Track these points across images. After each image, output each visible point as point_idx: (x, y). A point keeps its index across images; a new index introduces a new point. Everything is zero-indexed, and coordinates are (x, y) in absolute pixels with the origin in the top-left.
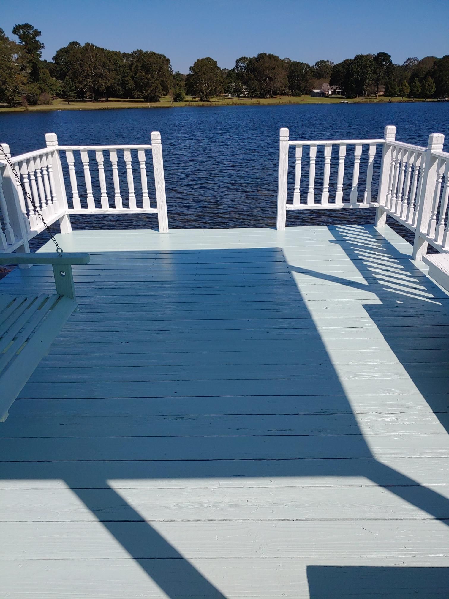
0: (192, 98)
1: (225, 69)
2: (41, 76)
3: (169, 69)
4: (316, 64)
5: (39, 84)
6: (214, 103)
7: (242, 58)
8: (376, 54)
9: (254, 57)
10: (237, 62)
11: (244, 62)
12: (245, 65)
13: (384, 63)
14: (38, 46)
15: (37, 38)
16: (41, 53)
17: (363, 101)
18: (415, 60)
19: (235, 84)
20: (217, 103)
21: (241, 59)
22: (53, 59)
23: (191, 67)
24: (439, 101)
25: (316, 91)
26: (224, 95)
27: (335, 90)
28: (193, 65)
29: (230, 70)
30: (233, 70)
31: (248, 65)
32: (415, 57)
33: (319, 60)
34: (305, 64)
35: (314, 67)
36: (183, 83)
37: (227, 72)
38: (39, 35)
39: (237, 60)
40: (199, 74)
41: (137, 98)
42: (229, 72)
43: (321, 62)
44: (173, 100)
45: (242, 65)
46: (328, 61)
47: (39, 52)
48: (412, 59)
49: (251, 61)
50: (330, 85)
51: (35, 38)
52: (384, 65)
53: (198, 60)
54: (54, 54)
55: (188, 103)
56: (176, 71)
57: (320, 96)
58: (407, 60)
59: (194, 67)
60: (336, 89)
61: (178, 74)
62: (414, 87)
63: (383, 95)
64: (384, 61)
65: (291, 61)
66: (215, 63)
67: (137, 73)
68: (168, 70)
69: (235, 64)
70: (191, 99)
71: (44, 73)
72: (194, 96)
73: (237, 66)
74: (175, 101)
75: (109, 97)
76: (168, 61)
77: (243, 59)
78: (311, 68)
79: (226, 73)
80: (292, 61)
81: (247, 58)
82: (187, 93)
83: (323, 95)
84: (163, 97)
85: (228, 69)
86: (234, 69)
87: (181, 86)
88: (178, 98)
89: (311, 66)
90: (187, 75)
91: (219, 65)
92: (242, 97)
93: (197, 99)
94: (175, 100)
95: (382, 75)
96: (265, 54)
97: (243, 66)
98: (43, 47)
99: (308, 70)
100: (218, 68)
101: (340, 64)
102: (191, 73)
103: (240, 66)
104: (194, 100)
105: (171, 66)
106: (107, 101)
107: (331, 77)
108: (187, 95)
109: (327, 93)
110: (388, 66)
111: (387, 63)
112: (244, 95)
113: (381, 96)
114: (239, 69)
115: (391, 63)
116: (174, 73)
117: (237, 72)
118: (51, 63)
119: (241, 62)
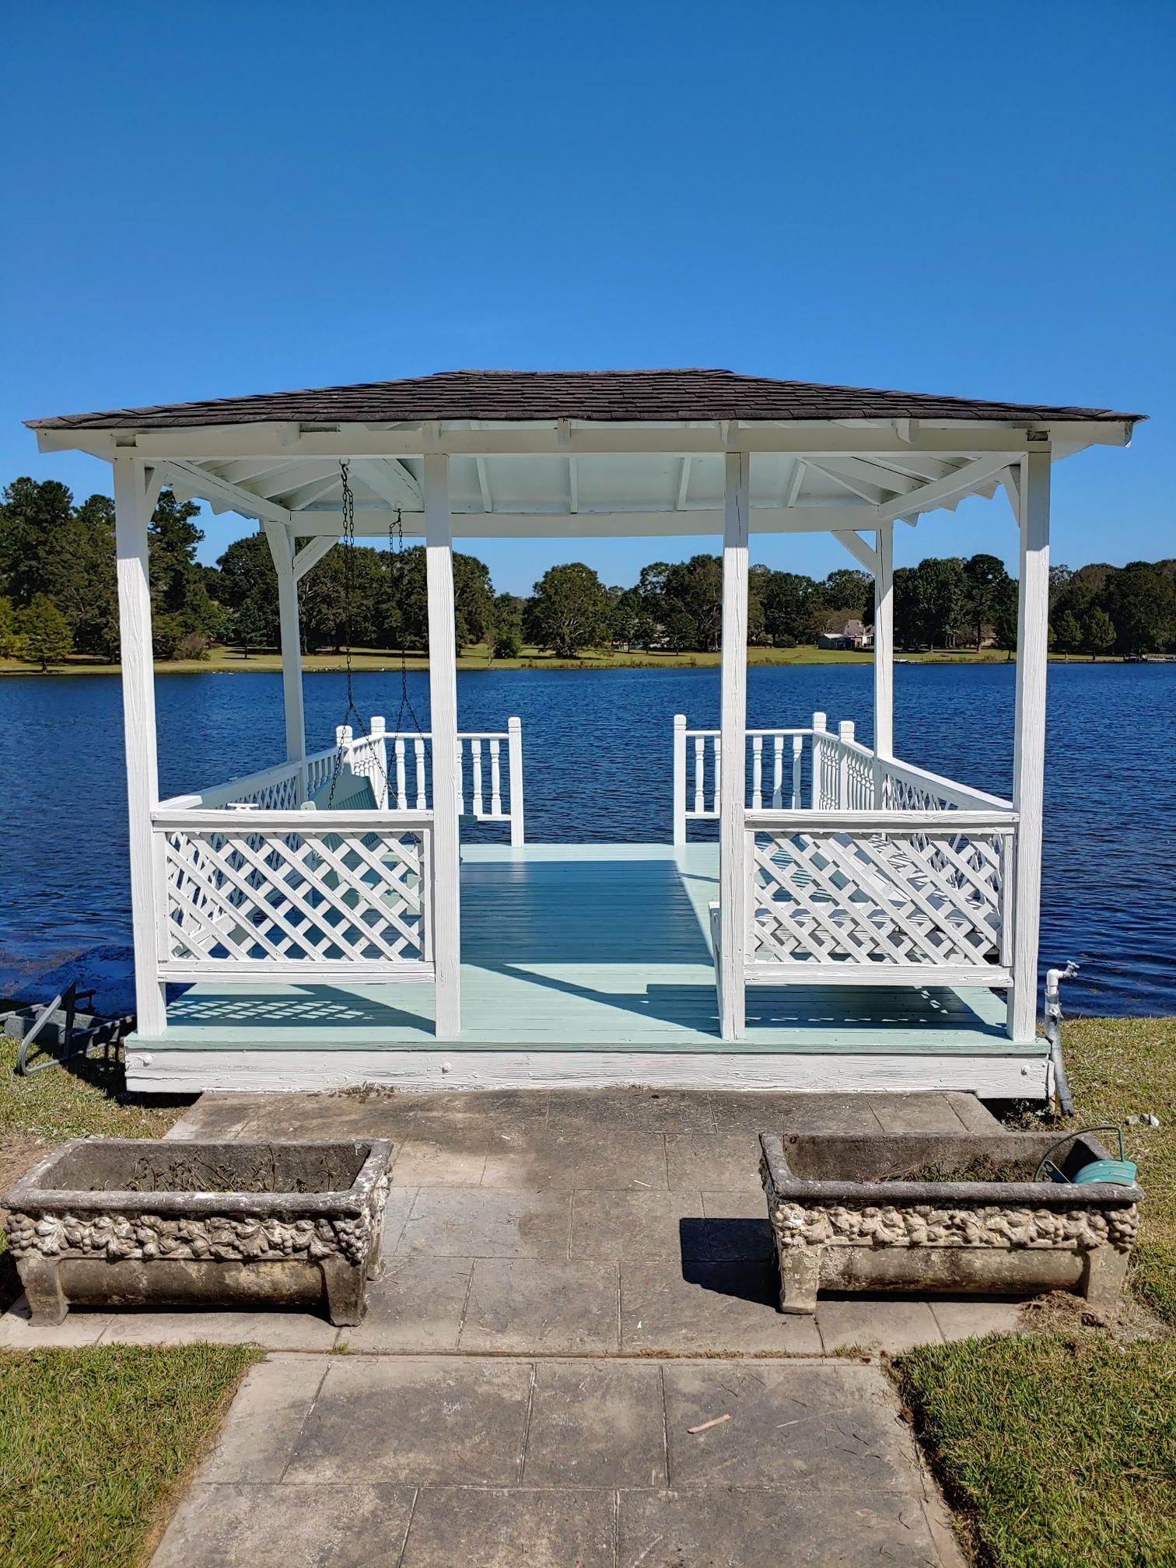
0: (537, 650)
1: (616, 587)
2: (189, 597)
3: (486, 586)
4: (830, 578)
5: (182, 614)
6: (588, 663)
7: (656, 564)
8: (969, 559)
9: (683, 563)
10: (644, 573)
11: (660, 573)
12: (662, 579)
13: (990, 577)
14: (191, 535)
15: (190, 520)
16: (195, 549)
17: (945, 658)
18: (1062, 572)
19: (637, 620)
20: (595, 663)
21: (651, 568)
22: (218, 562)
23: (536, 584)
24: (1126, 662)
25: (830, 636)
26: (612, 645)
28: (542, 580)
29: (627, 589)
30: (635, 590)
31: (669, 581)
32: (1061, 566)
33: (835, 570)
34: (804, 577)
35: (824, 584)
36: (517, 618)
37: (620, 594)
38: (195, 514)
39: (644, 570)
40: (556, 598)
41: (409, 648)
42: (625, 594)
43: (841, 573)
44: (493, 655)
45: (654, 580)
46: (857, 572)
47: (190, 549)
48: (1057, 568)
49: (675, 571)
50: (865, 623)
51: (185, 519)
52: (990, 581)
53: (554, 569)
54: (223, 551)
55: (526, 662)
56: (503, 592)
57: (841, 648)
59: (544, 583)
61: (506, 599)
62: (1065, 631)
63: (993, 646)
64: (988, 574)
65: (769, 571)
66: (592, 575)
67: (413, 594)
68: (483, 590)
69: (640, 578)
70: (535, 652)
71: (195, 592)
72: (541, 646)
73: (643, 582)
74: (496, 657)
75: (342, 646)
76: (484, 570)
77: (657, 567)
78: (818, 587)
79: (617, 596)
80: (772, 572)
81: (667, 565)
82: (527, 640)
83: (848, 645)
84: (470, 646)
85: (621, 588)
86: (637, 587)
87: (512, 625)
88: (504, 650)
89: (817, 582)
90: (528, 601)
91: (601, 580)
92: (655, 649)
93: (549, 653)
94: (498, 655)
95: (988, 603)
96: (709, 557)
97: (658, 583)
98: (200, 538)
99: (810, 590)
100: (599, 586)
102: (537, 596)
103: (650, 583)
104: (542, 654)
105: (490, 580)
106: (337, 653)
107: (865, 606)
108: (525, 643)
109: (857, 640)
110: (998, 584)
111: (995, 577)
112: (659, 646)
113: (989, 647)
114: (649, 587)
115: (1007, 577)
116: (497, 595)
117: (643, 595)
118: (213, 570)
119: (652, 574)
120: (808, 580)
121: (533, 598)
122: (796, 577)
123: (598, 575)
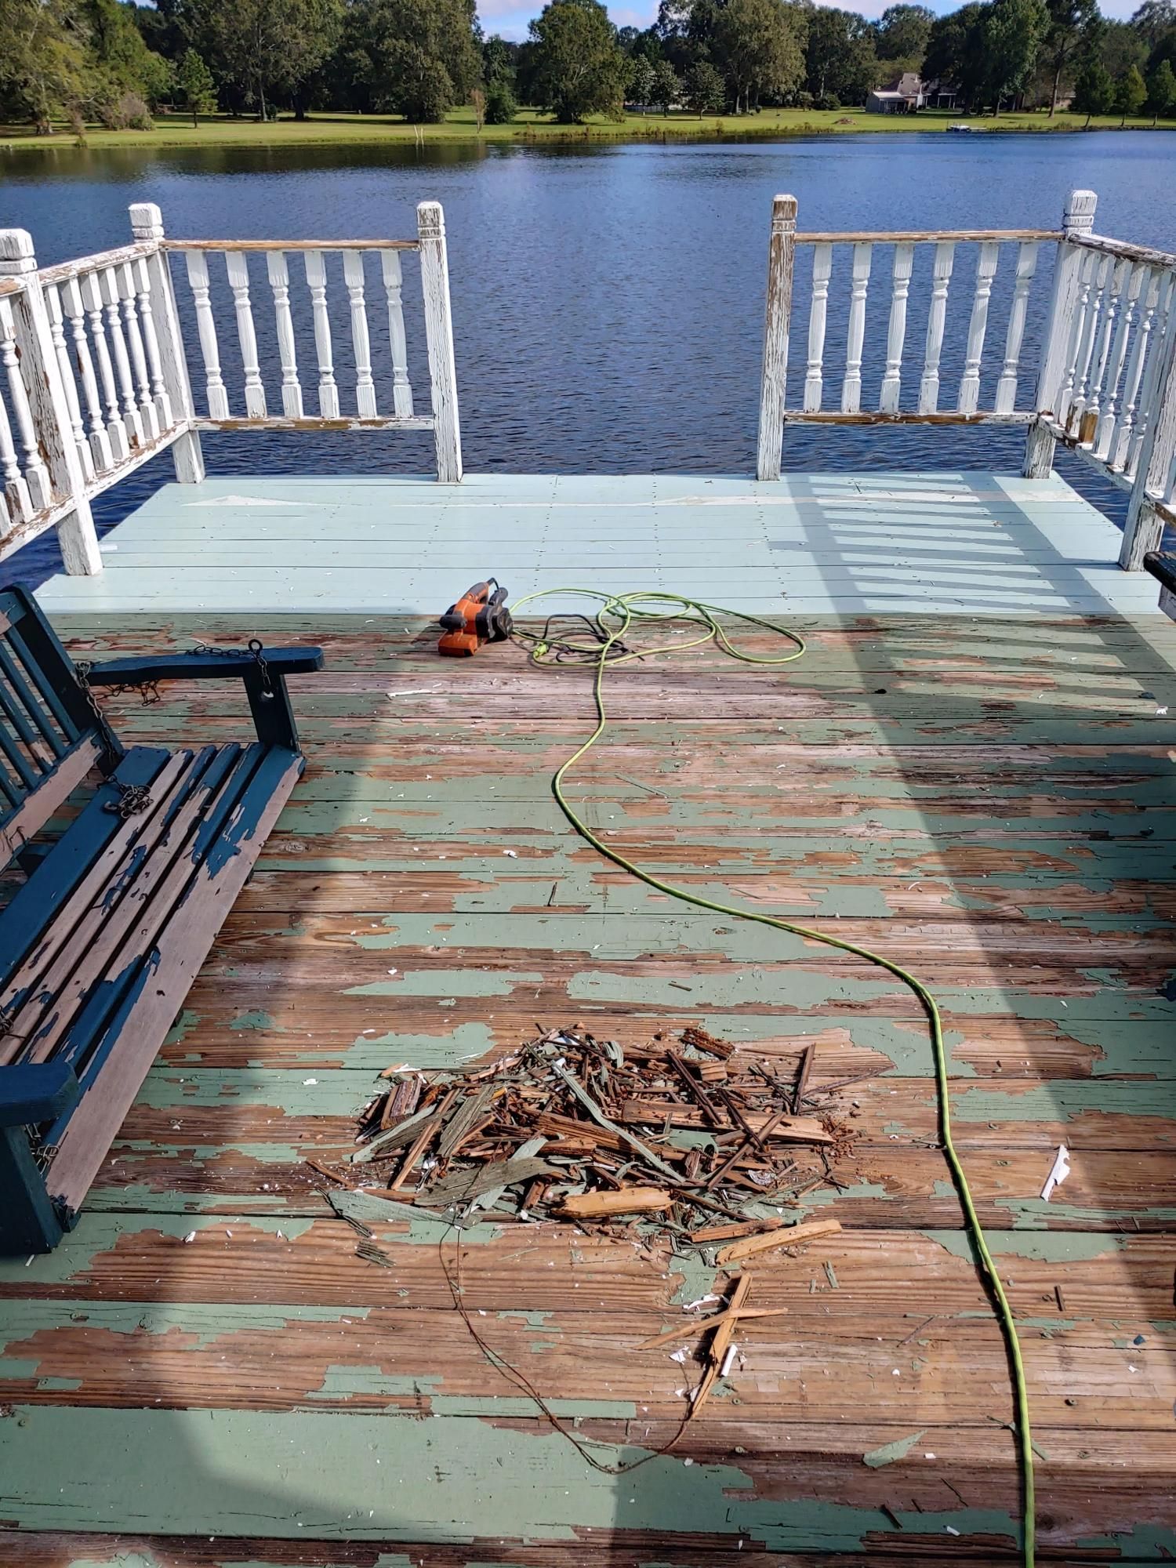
0: (534, 114)
1: (629, 28)
2: (119, 45)
3: (473, 27)
4: (886, 16)
5: (112, 69)
6: (595, 130)
10: (664, 7)
11: (683, 8)
12: (685, 15)
13: (1078, 14)
17: (1012, 125)
18: (1163, 9)
19: (654, 73)
20: (604, 130)
23: (533, 22)
25: (881, 95)
26: (624, 106)
27: (935, 92)
28: (538, 16)
29: (642, 30)
30: (652, 32)
31: (693, 17)
33: (892, 5)
34: (855, 15)
35: (877, 24)
36: (510, 72)
37: (634, 37)
40: (557, 42)
41: (384, 113)
42: (641, 37)
43: (899, 10)
44: (483, 119)
45: (675, 17)
46: (918, 8)
48: (1157, 4)
50: (924, 77)
52: (1078, 20)
55: (521, 129)
56: (493, 34)
57: (892, 112)
58: (1144, 8)
59: (542, 21)
60: (937, 91)
61: (496, 44)
62: (1159, 87)
63: (1069, 110)
64: (1076, 10)
65: (813, 8)
66: (602, 11)
68: (468, 30)
69: (657, 14)
70: (531, 116)
71: (126, 38)
72: (539, 108)
73: (662, 19)
74: (487, 122)
75: (306, 110)
78: (871, 29)
79: (629, 40)
80: (817, 8)
82: (524, 99)
83: (900, 108)
84: (455, 108)
85: (635, 30)
86: (655, 27)
87: (504, 78)
88: (495, 114)
89: (869, 22)
90: (524, 46)
91: (612, 17)
92: (676, 112)
93: (549, 117)
94: (489, 120)
95: (1070, 50)
97: (680, 21)
99: (861, 33)
100: (608, 26)
101: (953, 16)
102: (533, 40)
103: (671, 21)
104: (541, 118)
105: (477, 18)
106: (300, 118)
107: (925, 54)
108: (522, 105)
109: (911, 101)
110: (1087, 25)
111: (1085, 15)
112: (680, 107)
113: (1062, 112)
114: (669, 27)
115: (1098, 14)
116: (485, 40)
117: (662, 38)
118: (148, 9)
119: (672, 9)
120: (860, 19)
121: (529, 44)
122: (846, 14)
123: (609, 12)
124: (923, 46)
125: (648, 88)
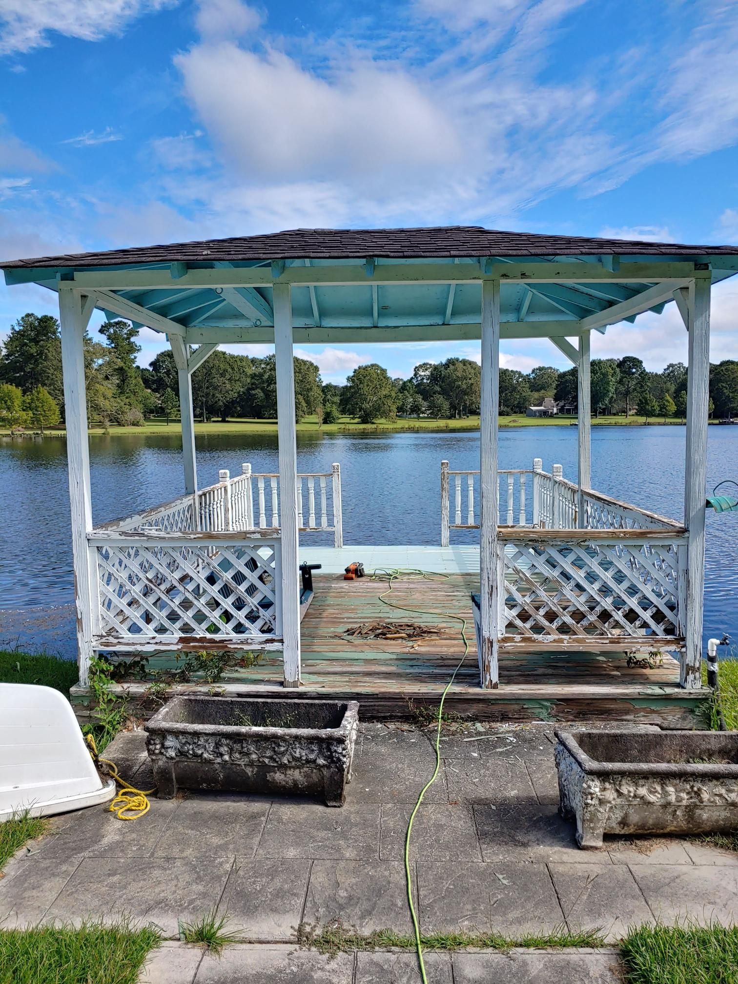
0: (349, 419)
1: (399, 379)
2: (132, 387)
3: (317, 379)
4: (533, 371)
5: (127, 398)
6: (381, 426)
8: (621, 359)
9: (441, 363)
10: (416, 369)
11: (426, 370)
12: (428, 373)
13: (634, 370)
14: (133, 349)
15: (132, 339)
16: (135, 357)
17: (606, 422)
18: (679, 367)
19: (412, 399)
20: (386, 426)
21: (421, 366)
22: (150, 365)
23: (349, 377)
24: (720, 424)
25: (534, 408)
26: (396, 415)
27: (563, 407)
28: (352, 374)
29: (405, 380)
30: (411, 381)
31: (432, 374)
32: (679, 364)
33: (537, 366)
34: (517, 372)
35: (529, 375)
36: (337, 399)
37: (401, 383)
38: (136, 336)
39: (416, 367)
40: (361, 386)
41: (269, 418)
42: (404, 383)
43: (540, 369)
44: (322, 422)
45: (423, 374)
46: (551, 368)
48: (676, 365)
49: (436, 368)
50: (556, 400)
51: (129, 339)
52: (634, 373)
53: (359, 368)
54: (153, 358)
55: (342, 426)
56: (328, 383)
57: (540, 416)
58: (669, 367)
59: (353, 376)
60: (564, 406)
61: (329, 387)
62: (682, 404)
63: (636, 414)
64: (633, 368)
66: (384, 371)
67: (271, 384)
68: (315, 381)
69: (414, 373)
70: (348, 420)
71: (135, 384)
72: (351, 416)
73: (415, 375)
74: (324, 423)
75: (227, 417)
76: (316, 369)
77: (424, 366)
78: (526, 378)
79: (399, 384)
81: (430, 365)
82: (343, 412)
83: (545, 414)
84: (307, 416)
85: (402, 380)
86: (412, 378)
87: (333, 403)
88: (328, 419)
89: (525, 374)
90: (343, 388)
91: (389, 374)
92: (424, 418)
93: (356, 420)
95: (632, 387)
96: (457, 359)
97: (425, 376)
98: (138, 350)
99: (520, 379)
100: (387, 378)
101: (568, 372)
102: (349, 385)
103: (420, 376)
104: (352, 421)
105: (320, 375)
106: (224, 421)
107: (555, 389)
108: (342, 415)
109: (550, 411)
110: (640, 375)
111: (638, 371)
112: (426, 415)
113: (633, 415)
114: (419, 379)
115: (645, 370)
116: (324, 384)
117: (416, 383)
118: (147, 370)
119: (421, 370)
120: (520, 373)
121: (346, 386)
122: (512, 371)
123: (388, 372)
124: (554, 385)
125: (409, 406)
